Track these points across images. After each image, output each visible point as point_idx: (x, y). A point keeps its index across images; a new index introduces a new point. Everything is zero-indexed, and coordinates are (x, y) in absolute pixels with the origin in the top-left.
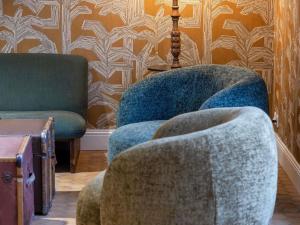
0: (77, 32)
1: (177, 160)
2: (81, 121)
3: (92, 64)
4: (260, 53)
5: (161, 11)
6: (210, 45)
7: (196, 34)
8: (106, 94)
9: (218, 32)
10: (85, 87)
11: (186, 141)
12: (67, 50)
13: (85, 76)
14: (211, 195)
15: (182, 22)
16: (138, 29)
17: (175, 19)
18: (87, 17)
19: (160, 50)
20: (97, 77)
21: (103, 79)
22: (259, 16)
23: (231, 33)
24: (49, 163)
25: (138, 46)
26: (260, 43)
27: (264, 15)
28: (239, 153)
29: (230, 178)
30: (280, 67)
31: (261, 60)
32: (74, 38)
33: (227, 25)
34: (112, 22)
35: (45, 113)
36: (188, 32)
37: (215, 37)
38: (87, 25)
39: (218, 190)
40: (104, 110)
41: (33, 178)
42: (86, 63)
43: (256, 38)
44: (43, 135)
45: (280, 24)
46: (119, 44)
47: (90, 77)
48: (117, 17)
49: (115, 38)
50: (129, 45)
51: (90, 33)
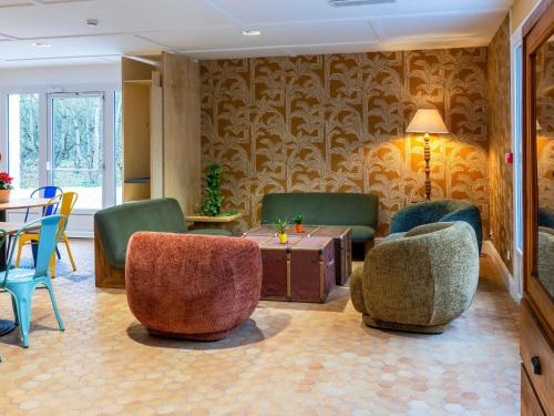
0: (373, 181)
1: (408, 252)
2: (372, 231)
3: (381, 200)
4: (481, 194)
5: (420, 170)
6: (450, 189)
7: (442, 183)
8: (388, 216)
9: (455, 181)
10: (377, 213)
11: (415, 240)
12: (366, 191)
13: (377, 207)
14: (430, 276)
15: (431, 175)
16: (408, 180)
17: (428, 173)
18: (379, 173)
19: (420, 192)
20: (384, 207)
21: (387, 208)
22: (480, 173)
23: (463, 182)
24: (346, 254)
25: (408, 189)
26: (481, 189)
27: (483, 172)
28: (449, 249)
29: (444, 265)
30: (492, 202)
31: (482, 198)
32: (371, 184)
33: (461, 178)
34: (392, 176)
35: (345, 227)
36: (437, 182)
37: (453, 185)
38: (378, 178)
39: (434, 273)
40: (387, 226)
41: (332, 263)
42: (377, 199)
43: (478, 185)
44: (341, 237)
45: (492, 176)
46: (397, 188)
47: (380, 207)
48: (396, 173)
49: (394, 185)
50: (402, 189)
51: (380, 182)
